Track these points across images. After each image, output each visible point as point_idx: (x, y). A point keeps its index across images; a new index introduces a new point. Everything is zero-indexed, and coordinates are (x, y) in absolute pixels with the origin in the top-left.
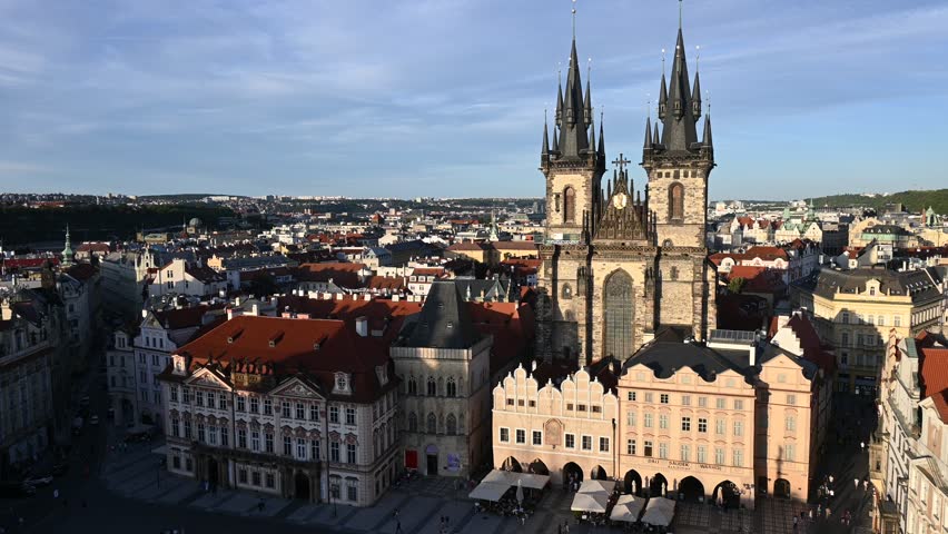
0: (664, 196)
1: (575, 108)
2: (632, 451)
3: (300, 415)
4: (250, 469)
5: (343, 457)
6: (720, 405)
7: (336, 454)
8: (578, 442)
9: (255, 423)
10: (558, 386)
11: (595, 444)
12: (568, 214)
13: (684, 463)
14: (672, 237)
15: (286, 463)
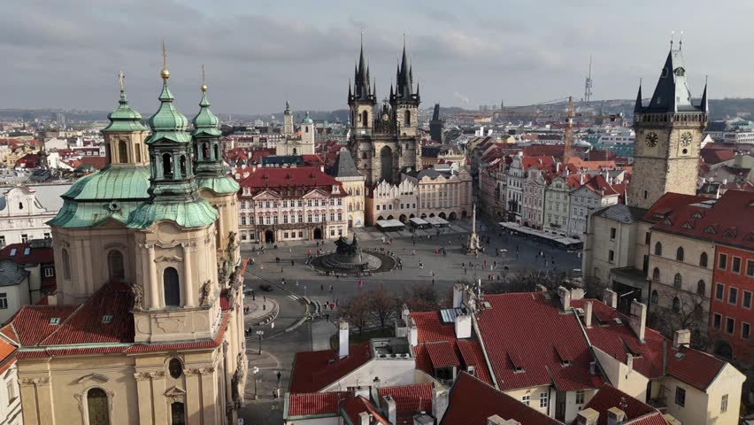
0: (403, 115)
1: (361, 77)
2: (423, 207)
3: (317, 205)
4: (289, 232)
5: (336, 218)
6: (451, 186)
7: (332, 219)
8: (405, 206)
9: (292, 211)
10: (398, 186)
11: (411, 206)
12: (365, 123)
13: (440, 208)
14: (406, 132)
15: (310, 225)
